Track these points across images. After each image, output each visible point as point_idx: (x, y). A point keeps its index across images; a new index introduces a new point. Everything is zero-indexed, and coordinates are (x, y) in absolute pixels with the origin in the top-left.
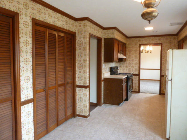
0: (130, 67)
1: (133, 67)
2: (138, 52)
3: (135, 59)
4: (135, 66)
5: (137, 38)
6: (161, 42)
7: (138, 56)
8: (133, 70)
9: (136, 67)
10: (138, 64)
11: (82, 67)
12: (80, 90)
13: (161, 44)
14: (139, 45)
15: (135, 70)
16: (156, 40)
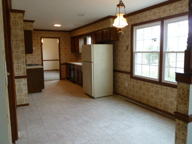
0: (33, 58)
1: (36, 58)
2: (40, 43)
3: (37, 51)
4: (37, 57)
5: (38, 31)
6: (58, 37)
7: (40, 48)
8: (36, 61)
9: (39, 58)
10: (41, 56)
11: (19, 58)
12: (19, 81)
13: (59, 38)
14: (40, 38)
15: (39, 61)
16: (55, 34)
